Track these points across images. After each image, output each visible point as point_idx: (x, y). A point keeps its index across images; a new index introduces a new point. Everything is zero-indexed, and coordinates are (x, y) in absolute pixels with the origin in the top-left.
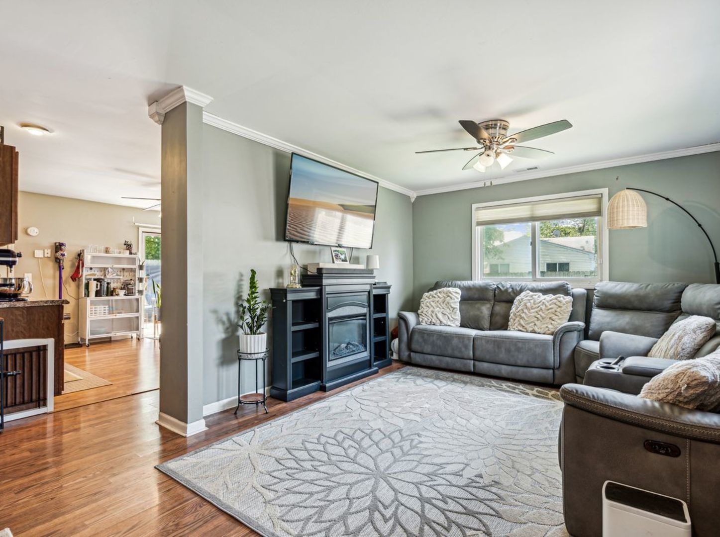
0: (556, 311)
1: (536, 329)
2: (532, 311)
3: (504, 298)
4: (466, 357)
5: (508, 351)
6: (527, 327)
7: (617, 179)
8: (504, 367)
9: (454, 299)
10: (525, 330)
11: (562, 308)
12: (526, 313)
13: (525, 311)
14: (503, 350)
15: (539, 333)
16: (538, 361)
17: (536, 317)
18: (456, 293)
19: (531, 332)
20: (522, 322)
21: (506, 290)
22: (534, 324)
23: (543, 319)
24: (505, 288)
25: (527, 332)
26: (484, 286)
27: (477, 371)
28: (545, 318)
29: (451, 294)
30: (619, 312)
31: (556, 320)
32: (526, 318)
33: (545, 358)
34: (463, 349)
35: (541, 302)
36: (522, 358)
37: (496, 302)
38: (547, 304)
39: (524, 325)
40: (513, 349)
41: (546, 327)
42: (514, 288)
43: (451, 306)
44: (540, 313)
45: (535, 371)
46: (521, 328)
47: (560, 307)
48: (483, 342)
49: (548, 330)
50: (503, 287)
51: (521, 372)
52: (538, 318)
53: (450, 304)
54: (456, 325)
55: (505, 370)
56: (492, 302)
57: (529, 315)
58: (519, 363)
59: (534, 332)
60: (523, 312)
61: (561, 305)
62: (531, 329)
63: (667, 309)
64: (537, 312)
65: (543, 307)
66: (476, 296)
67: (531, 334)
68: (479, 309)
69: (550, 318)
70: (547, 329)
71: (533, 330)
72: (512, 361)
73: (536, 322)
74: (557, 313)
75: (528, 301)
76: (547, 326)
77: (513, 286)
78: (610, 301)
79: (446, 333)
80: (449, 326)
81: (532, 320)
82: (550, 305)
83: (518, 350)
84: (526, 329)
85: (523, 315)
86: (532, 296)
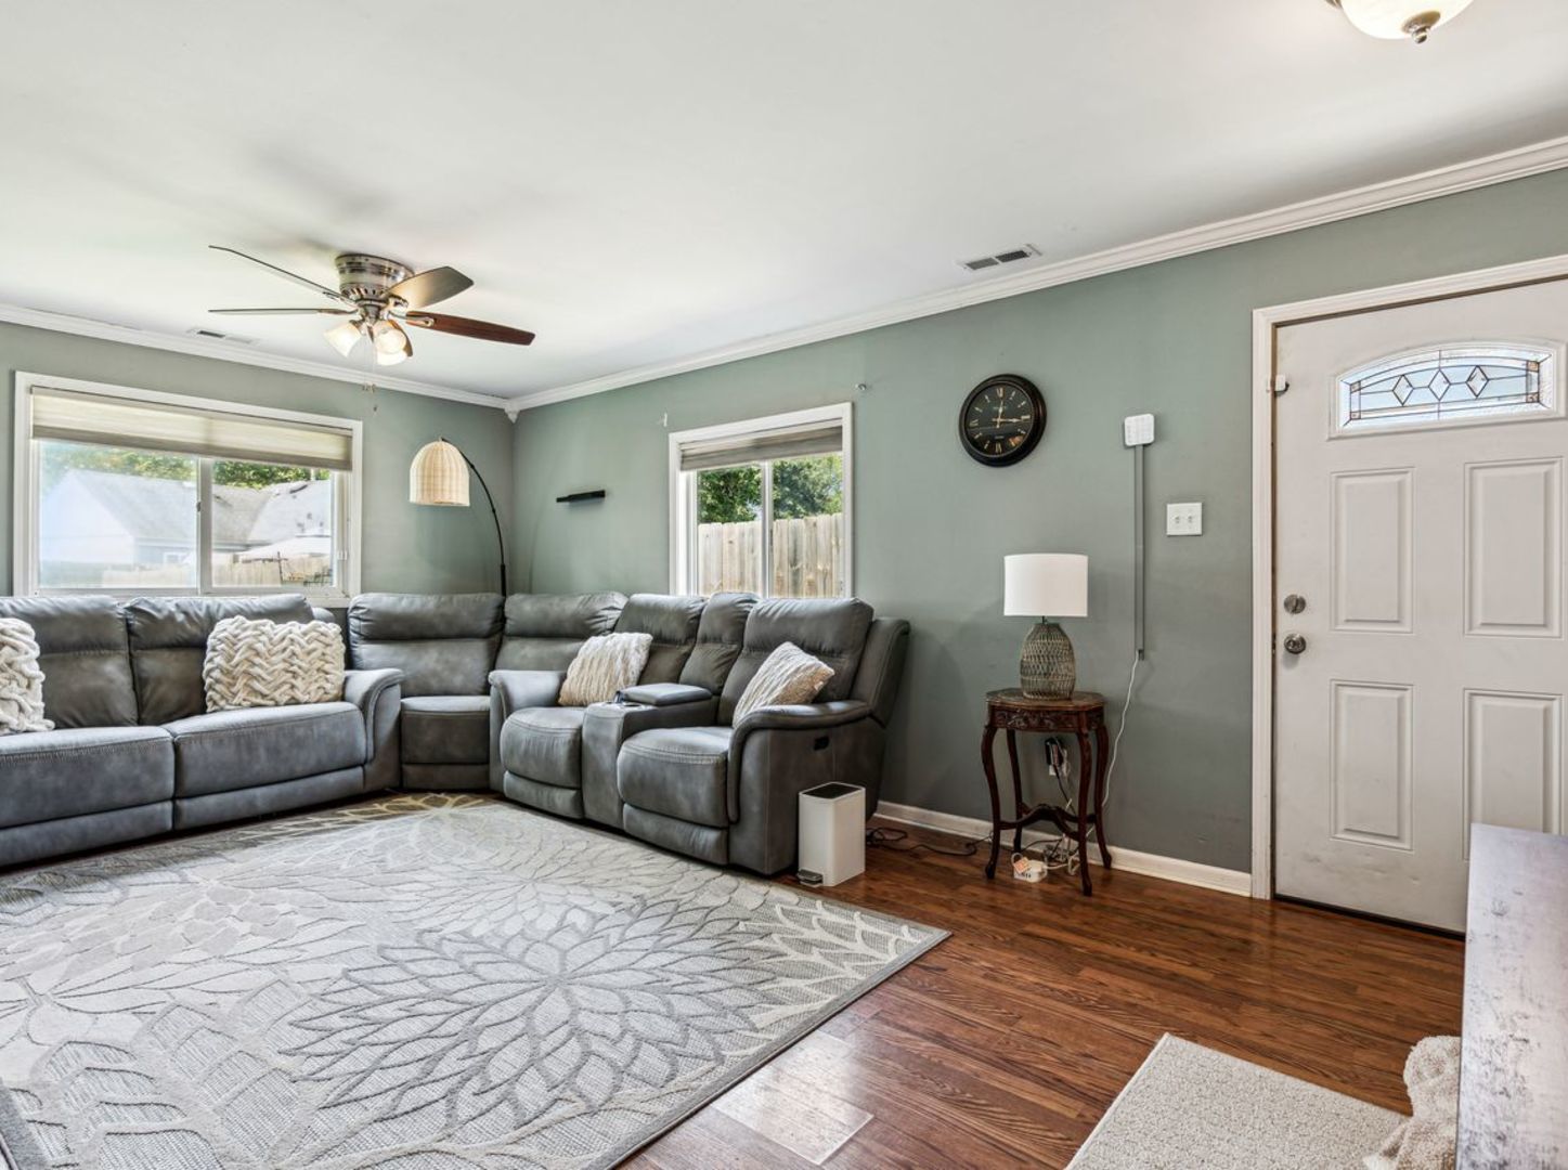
0: (324, 654)
1: (299, 695)
2: (274, 658)
3: (165, 638)
4: (151, 797)
5: (274, 751)
6: (276, 695)
7: (375, 409)
8: (259, 792)
9: (26, 653)
10: (272, 703)
11: (334, 647)
12: (261, 666)
13: (257, 660)
14: (262, 752)
15: (306, 703)
16: (341, 756)
17: (288, 671)
18: (23, 632)
19: (286, 704)
20: (257, 686)
21: (171, 618)
22: (288, 686)
23: (306, 672)
24: (165, 613)
25: (277, 705)
26: (95, 610)
27: (186, 821)
28: (309, 670)
29: (11, 636)
30: (414, 645)
31: (333, 671)
32: (264, 675)
33: (353, 745)
34: (146, 778)
35: (283, 639)
36: (307, 759)
37: (136, 648)
38: (303, 641)
39: (266, 692)
40: (285, 744)
41: (319, 688)
42: (191, 611)
43: (21, 672)
44: (296, 661)
45: (331, 779)
46: (259, 700)
47: (327, 645)
48: (208, 745)
49: (326, 693)
50: (159, 611)
51: (299, 790)
52: (294, 673)
53: (17, 666)
54: (49, 727)
55: (261, 797)
56: (125, 652)
57: (272, 669)
58: (299, 769)
59: (294, 702)
60: (254, 664)
61: (328, 641)
62: (287, 698)
63: (485, 633)
64: (284, 661)
65: (297, 649)
66: (75, 638)
67: (287, 707)
68: (96, 673)
69: (318, 670)
70: (322, 691)
71: (293, 698)
72: (283, 771)
73: (293, 681)
74: (327, 657)
75: (254, 640)
76: (318, 685)
77: (184, 607)
78: (396, 628)
79: (76, 749)
80: (27, 731)
81: (283, 679)
82: (308, 642)
83: (299, 744)
84: (272, 699)
85: (256, 670)
86: (256, 628)
